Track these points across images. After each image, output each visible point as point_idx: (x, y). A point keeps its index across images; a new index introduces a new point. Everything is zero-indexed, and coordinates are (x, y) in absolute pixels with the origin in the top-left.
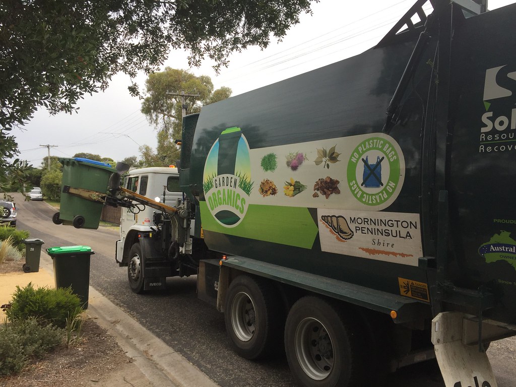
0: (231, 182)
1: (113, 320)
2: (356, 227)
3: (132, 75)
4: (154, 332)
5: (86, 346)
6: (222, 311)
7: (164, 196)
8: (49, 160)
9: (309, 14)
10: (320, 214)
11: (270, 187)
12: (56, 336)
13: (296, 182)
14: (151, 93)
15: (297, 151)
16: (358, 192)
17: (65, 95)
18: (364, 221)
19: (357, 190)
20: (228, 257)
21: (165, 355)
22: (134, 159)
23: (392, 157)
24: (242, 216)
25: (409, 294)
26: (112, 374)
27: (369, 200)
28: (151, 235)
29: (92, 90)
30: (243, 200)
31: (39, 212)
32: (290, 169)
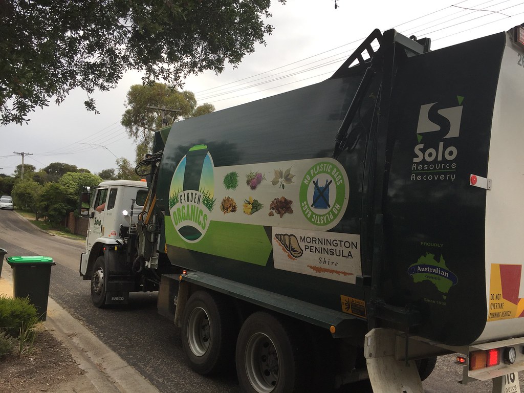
0: (195, 198)
1: (71, 332)
2: (305, 246)
3: (90, 90)
4: (110, 346)
5: (38, 357)
6: (180, 325)
7: (132, 209)
8: (23, 168)
9: (263, 44)
10: (275, 231)
11: (231, 205)
12: (8, 345)
13: (254, 200)
14: (132, 105)
15: (257, 171)
16: (308, 213)
17: (17, 108)
18: (313, 241)
19: (308, 210)
20: (188, 272)
21: (119, 368)
22: (112, 171)
23: (339, 181)
24: (203, 232)
25: (350, 311)
26: (62, 384)
27: (317, 221)
28: (116, 248)
29: (43, 104)
30: (205, 215)
31: (8, 222)
32: (249, 188)
